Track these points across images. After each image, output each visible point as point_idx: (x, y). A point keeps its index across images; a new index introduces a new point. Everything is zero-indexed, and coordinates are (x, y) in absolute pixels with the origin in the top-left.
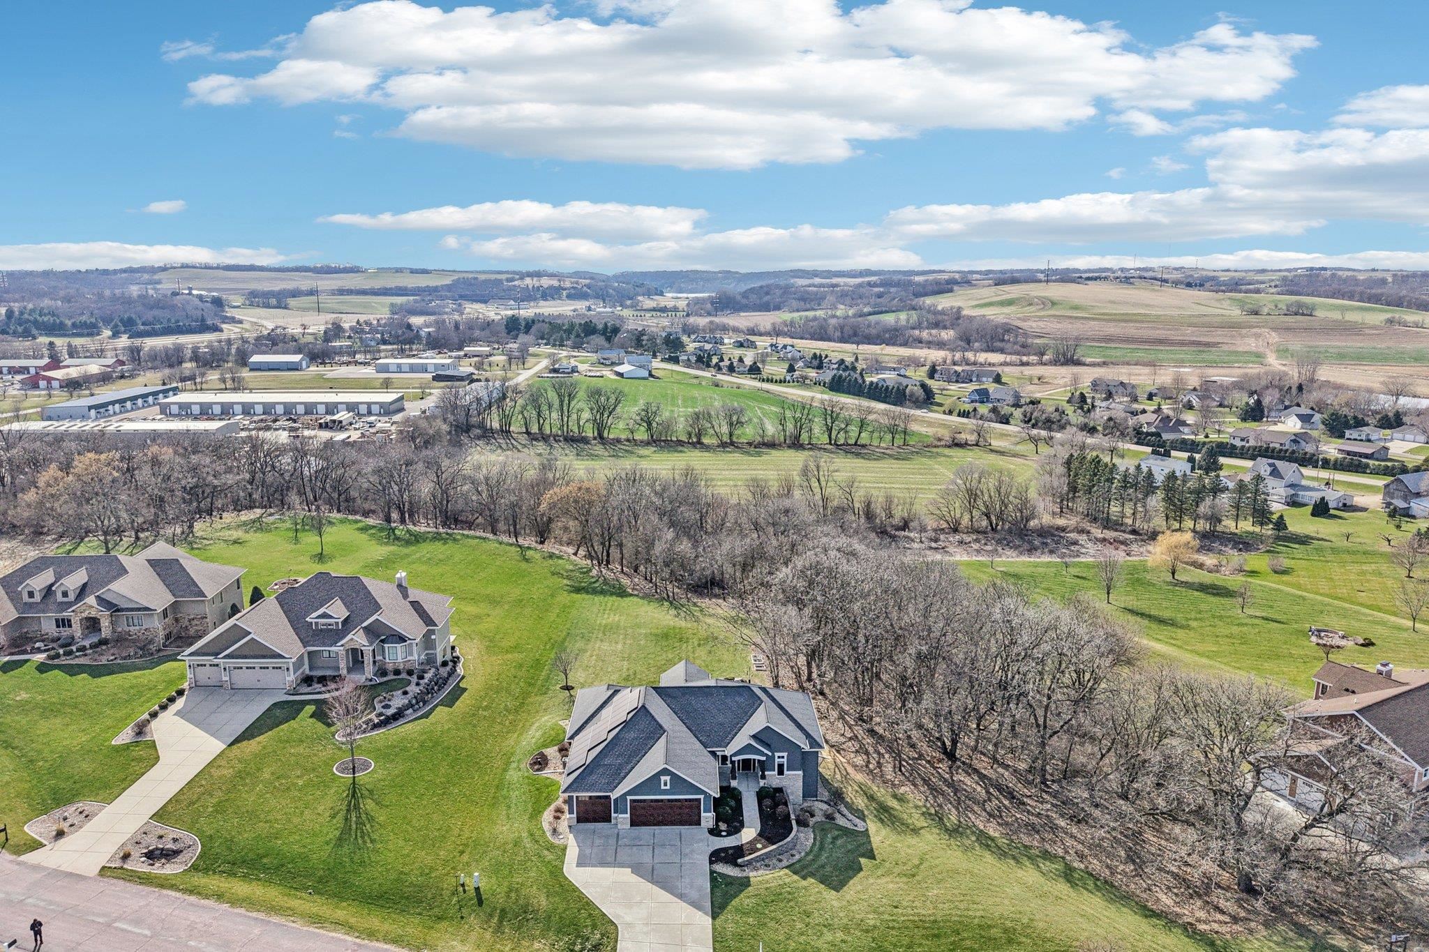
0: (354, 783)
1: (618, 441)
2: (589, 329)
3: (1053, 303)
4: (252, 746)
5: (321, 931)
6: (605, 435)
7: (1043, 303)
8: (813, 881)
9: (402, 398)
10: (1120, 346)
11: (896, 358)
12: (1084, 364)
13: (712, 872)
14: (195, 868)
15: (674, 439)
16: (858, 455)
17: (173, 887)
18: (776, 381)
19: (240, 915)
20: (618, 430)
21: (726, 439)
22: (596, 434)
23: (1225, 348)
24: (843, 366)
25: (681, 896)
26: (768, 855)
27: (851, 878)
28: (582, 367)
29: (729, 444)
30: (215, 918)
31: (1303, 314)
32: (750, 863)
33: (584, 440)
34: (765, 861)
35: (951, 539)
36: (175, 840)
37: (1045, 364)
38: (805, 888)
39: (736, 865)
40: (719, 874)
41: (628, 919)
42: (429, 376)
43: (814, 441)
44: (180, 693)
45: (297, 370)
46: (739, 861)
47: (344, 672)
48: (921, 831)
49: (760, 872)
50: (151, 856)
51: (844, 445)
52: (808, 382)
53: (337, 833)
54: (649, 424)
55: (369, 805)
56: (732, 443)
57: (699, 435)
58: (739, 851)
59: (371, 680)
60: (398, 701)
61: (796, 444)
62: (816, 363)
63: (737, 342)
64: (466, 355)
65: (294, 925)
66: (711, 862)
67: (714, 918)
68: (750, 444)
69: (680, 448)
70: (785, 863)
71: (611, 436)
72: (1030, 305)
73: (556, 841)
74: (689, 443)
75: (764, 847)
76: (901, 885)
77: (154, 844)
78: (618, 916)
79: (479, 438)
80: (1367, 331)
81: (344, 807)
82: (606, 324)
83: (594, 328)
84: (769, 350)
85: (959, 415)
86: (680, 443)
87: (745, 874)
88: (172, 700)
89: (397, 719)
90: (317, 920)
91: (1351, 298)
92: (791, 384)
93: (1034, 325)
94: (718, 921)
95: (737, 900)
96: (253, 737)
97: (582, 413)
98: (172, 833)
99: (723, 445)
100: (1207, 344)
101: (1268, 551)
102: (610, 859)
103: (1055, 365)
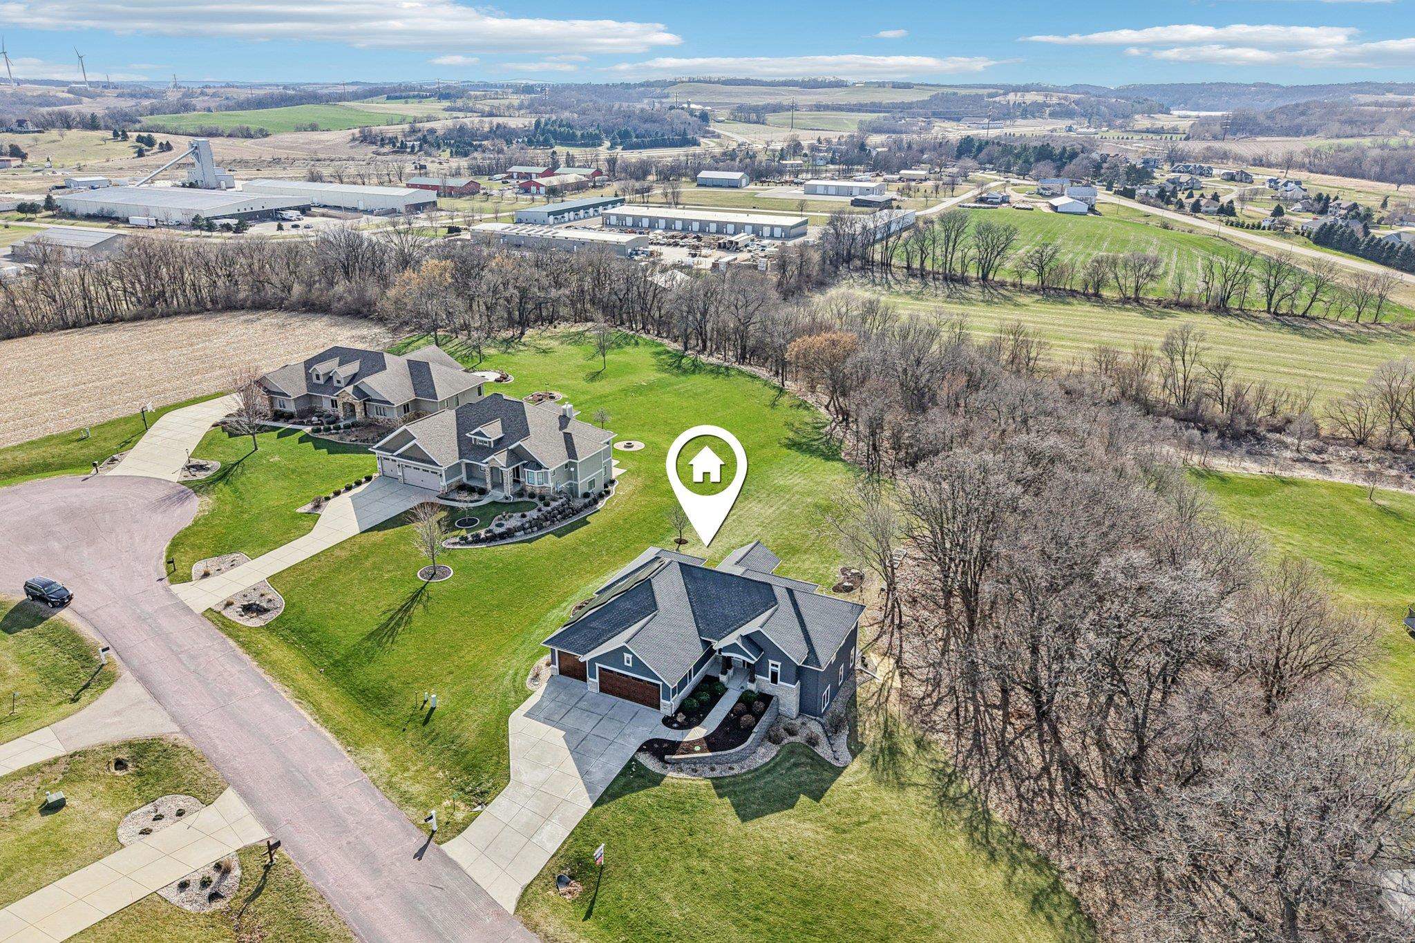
0: (423, 588)
1: (1002, 284)
2: (1044, 153)
4: (378, 536)
5: (297, 707)
6: (990, 276)
8: (729, 801)
9: (806, 222)
13: (633, 759)
14: (267, 626)
15: (1068, 287)
16: (1297, 330)
17: (236, 638)
18: (1248, 227)
19: (258, 675)
20: (1005, 272)
21: (1130, 293)
22: (980, 275)
24: (1353, 213)
25: (584, 773)
26: (702, 761)
27: (772, 812)
28: (1015, 197)
29: (1133, 301)
30: (240, 671)
32: (678, 762)
33: (964, 281)
34: (694, 767)
35: (1343, 453)
36: (270, 601)
38: (714, 805)
39: (662, 759)
40: (639, 765)
41: (524, 778)
42: (849, 199)
43: (1247, 306)
44: (368, 479)
45: (737, 187)
46: (667, 757)
47: (489, 487)
48: (909, 789)
49: (682, 775)
50: (248, 609)
51: (1287, 314)
52: (1290, 230)
53: (376, 627)
54: (1041, 268)
55: (418, 610)
56: (1137, 300)
57: (1098, 285)
58: (674, 747)
59: (507, 498)
60: (514, 521)
61: (1220, 307)
62: (1318, 206)
63: (1228, 174)
64: (900, 179)
65: (283, 694)
66: (640, 750)
67: (595, 806)
68: (1159, 302)
69: (1071, 300)
70: (716, 774)
71: (996, 279)
73: (529, 686)
74: (1084, 294)
75: (701, 751)
76: (820, 837)
77: (254, 599)
78: (518, 772)
79: (856, 270)
81: (399, 607)
82: (1064, 149)
83: (1051, 152)
84: (1267, 186)
86: (1073, 293)
87: (663, 772)
88: (358, 484)
89: (504, 538)
90: (302, 695)
92: (1266, 231)
94: (599, 809)
95: (634, 795)
96: (385, 529)
97: (968, 250)
98: (272, 594)
99: (1126, 300)
102: (557, 717)
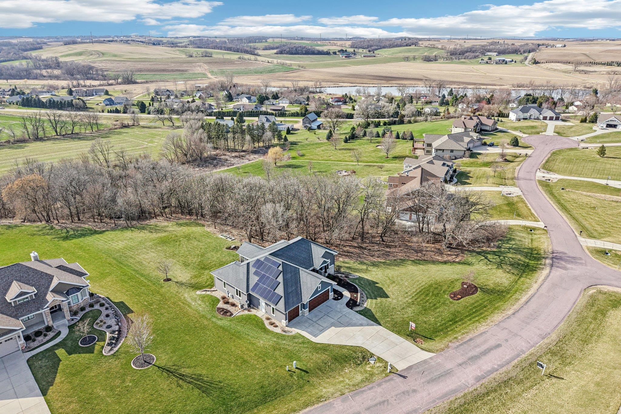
0: (160, 367)
3: (103, 54)
7: (98, 54)
8: (379, 298)
10: (147, 73)
11: (40, 86)
12: (138, 83)
13: (357, 312)
23: (191, 72)
26: (362, 297)
27: (385, 292)
31: (208, 56)
34: (361, 300)
37: (120, 84)
38: (382, 302)
39: (359, 305)
41: (361, 342)
46: (358, 303)
47: (51, 323)
51: (65, 135)
53: (197, 390)
55: (187, 371)
58: (353, 301)
61: (36, 138)
66: (352, 309)
67: (381, 325)
68: (9, 142)
72: (92, 55)
73: (292, 334)
76: (397, 286)
78: (357, 343)
80: (236, 62)
81: (177, 379)
85: (108, 112)
87: (365, 307)
91: (221, 49)
93: (100, 65)
94: (383, 325)
95: (376, 316)
100: (183, 71)
101: (289, 149)
103: (125, 84)
